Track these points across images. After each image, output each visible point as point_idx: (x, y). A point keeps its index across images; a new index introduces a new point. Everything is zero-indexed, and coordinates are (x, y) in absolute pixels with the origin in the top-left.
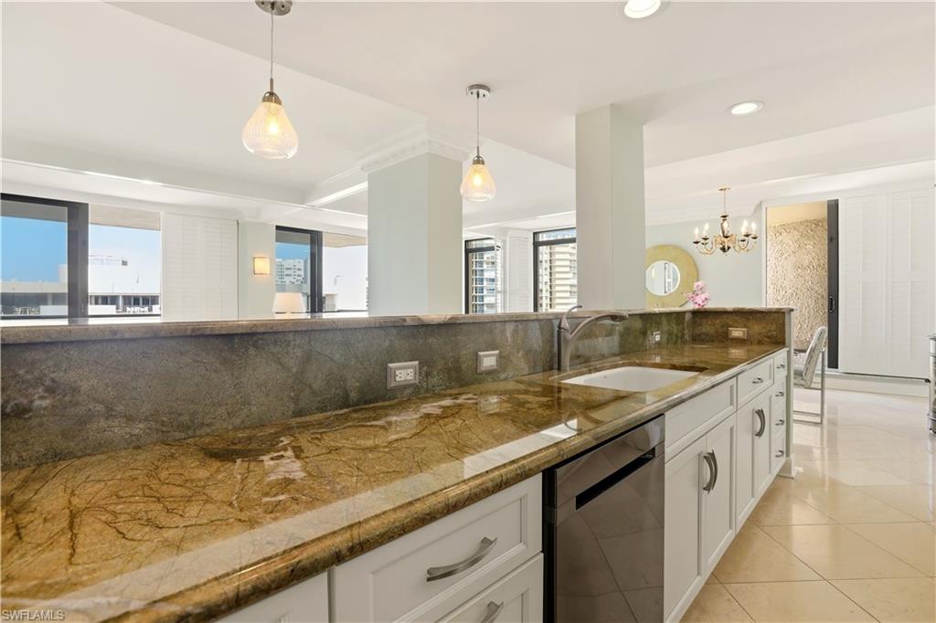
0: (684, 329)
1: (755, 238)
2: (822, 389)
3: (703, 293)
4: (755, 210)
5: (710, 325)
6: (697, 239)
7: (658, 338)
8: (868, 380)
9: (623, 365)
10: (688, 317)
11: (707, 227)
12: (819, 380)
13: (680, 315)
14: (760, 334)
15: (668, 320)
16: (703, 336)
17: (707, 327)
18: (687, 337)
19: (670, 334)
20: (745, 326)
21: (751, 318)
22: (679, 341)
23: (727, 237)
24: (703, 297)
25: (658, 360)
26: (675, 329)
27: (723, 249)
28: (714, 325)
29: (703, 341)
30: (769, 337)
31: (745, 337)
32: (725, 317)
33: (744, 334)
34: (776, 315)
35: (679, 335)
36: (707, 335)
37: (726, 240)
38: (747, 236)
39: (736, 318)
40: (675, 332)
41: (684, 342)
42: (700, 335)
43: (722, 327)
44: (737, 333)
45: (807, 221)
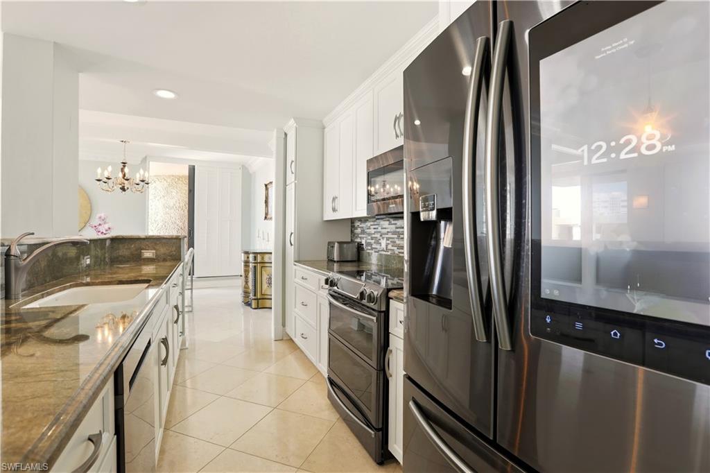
0: (105, 253)
1: (148, 184)
2: (191, 289)
3: (105, 223)
4: (142, 161)
5: (127, 249)
6: (99, 177)
7: (88, 261)
8: (210, 280)
9: (71, 287)
10: (108, 243)
11: (110, 168)
12: (190, 283)
13: (103, 240)
14: (165, 254)
15: (95, 246)
16: (120, 258)
17: (124, 251)
18: (107, 260)
19: (96, 257)
20: (155, 249)
21: (158, 242)
22: (102, 263)
23: (127, 180)
24: (106, 226)
25: (88, 280)
26: (99, 253)
27: (123, 189)
28: (129, 249)
29: (121, 262)
30: (171, 256)
31: (154, 257)
32: (138, 242)
33: (153, 255)
34: (175, 240)
35: (102, 259)
36: (124, 257)
37: (126, 182)
38: (143, 181)
39: (147, 243)
40: (100, 255)
41: (106, 264)
42: (117, 258)
43: (136, 250)
44: (148, 254)
45: (173, 176)
